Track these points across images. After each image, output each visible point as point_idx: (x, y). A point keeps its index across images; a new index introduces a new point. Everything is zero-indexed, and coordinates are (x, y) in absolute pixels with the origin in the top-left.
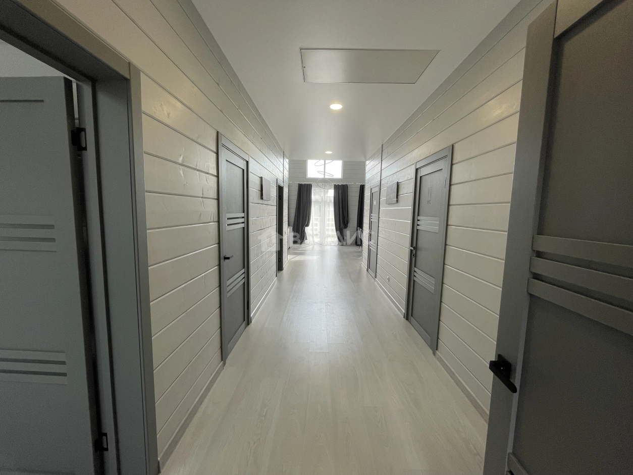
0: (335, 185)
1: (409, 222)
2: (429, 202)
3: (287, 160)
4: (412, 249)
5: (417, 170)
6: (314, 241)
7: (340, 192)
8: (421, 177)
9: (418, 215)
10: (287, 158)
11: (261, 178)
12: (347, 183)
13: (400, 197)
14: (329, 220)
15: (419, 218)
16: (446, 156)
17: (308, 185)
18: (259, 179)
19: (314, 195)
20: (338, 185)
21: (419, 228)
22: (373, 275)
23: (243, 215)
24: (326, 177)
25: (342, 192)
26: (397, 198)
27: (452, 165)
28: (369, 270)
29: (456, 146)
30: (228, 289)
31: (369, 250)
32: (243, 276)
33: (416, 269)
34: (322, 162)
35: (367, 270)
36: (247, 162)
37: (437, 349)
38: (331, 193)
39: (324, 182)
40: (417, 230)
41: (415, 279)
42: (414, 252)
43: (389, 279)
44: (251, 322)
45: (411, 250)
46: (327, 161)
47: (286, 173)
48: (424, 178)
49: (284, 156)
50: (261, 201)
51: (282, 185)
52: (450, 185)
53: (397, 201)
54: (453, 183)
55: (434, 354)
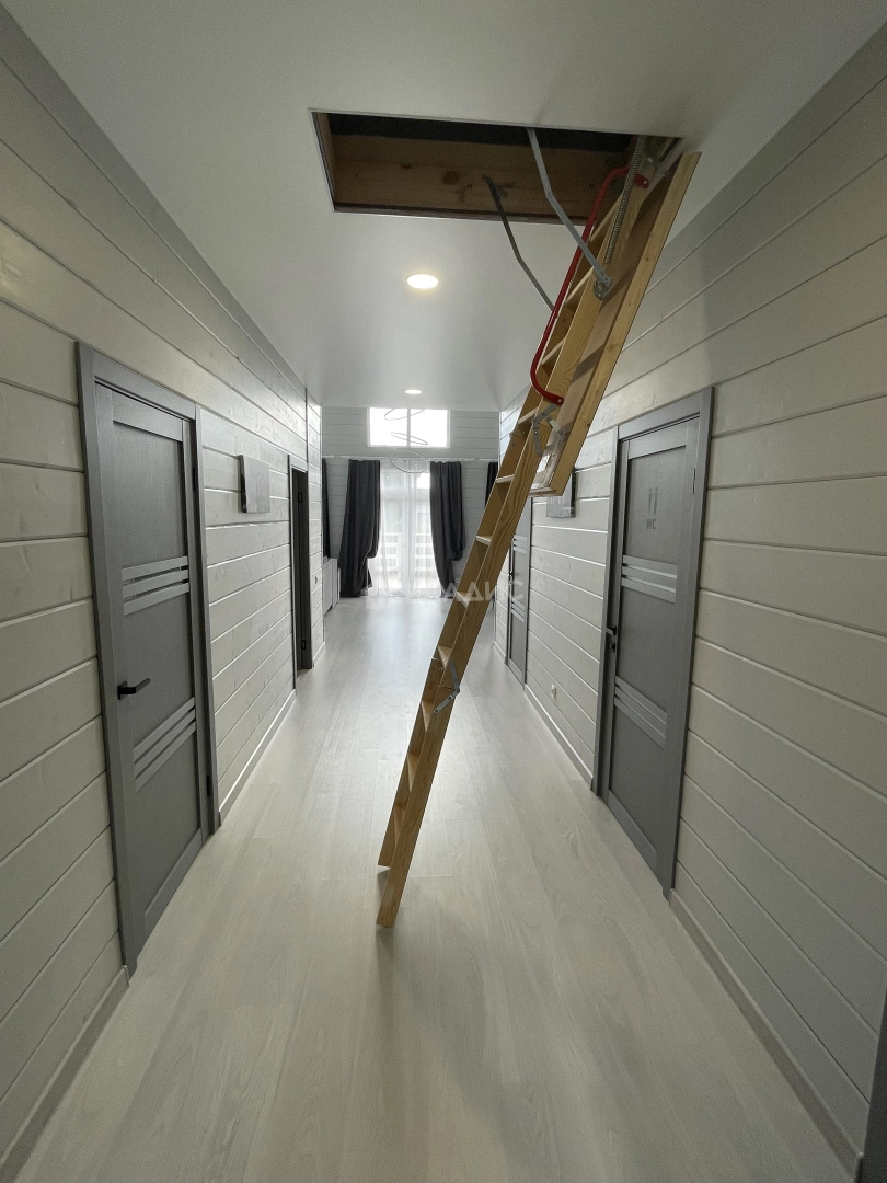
0: (432, 463)
1: (602, 565)
2: (650, 524)
3: (318, 409)
4: (611, 632)
5: (620, 442)
6: (387, 589)
7: (445, 478)
8: (630, 461)
9: (624, 553)
10: (316, 403)
11: (240, 459)
12: (460, 460)
13: (580, 503)
14: (419, 540)
15: (627, 559)
16: (696, 415)
17: (371, 462)
18: (234, 463)
19: (387, 484)
20: (441, 463)
21: (625, 583)
22: (520, 675)
23: (183, 561)
24: (412, 445)
25: (448, 479)
26: (573, 504)
27: (711, 438)
28: (511, 661)
29: (723, 391)
30: (139, 767)
31: (511, 618)
32: (191, 716)
33: (619, 681)
34: (403, 412)
35: (507, 662)
36: (192, 423)
37: (673, 887)
38: (424, 481)
39: (408, 456)
40: (622, 588)
41: (618, 703)
42: (615, 639)
43: (555, 692)
44: (220, 825)
45: (608, 636)
46: (413, 411)
47: (315, 439)
48: (637, 465)
49: (307, 397)
50: (241, 517)
51: (302, 467)
52: (707, 489)
53: (573, 513)
54: (714, 482)
55: (667, 895)
